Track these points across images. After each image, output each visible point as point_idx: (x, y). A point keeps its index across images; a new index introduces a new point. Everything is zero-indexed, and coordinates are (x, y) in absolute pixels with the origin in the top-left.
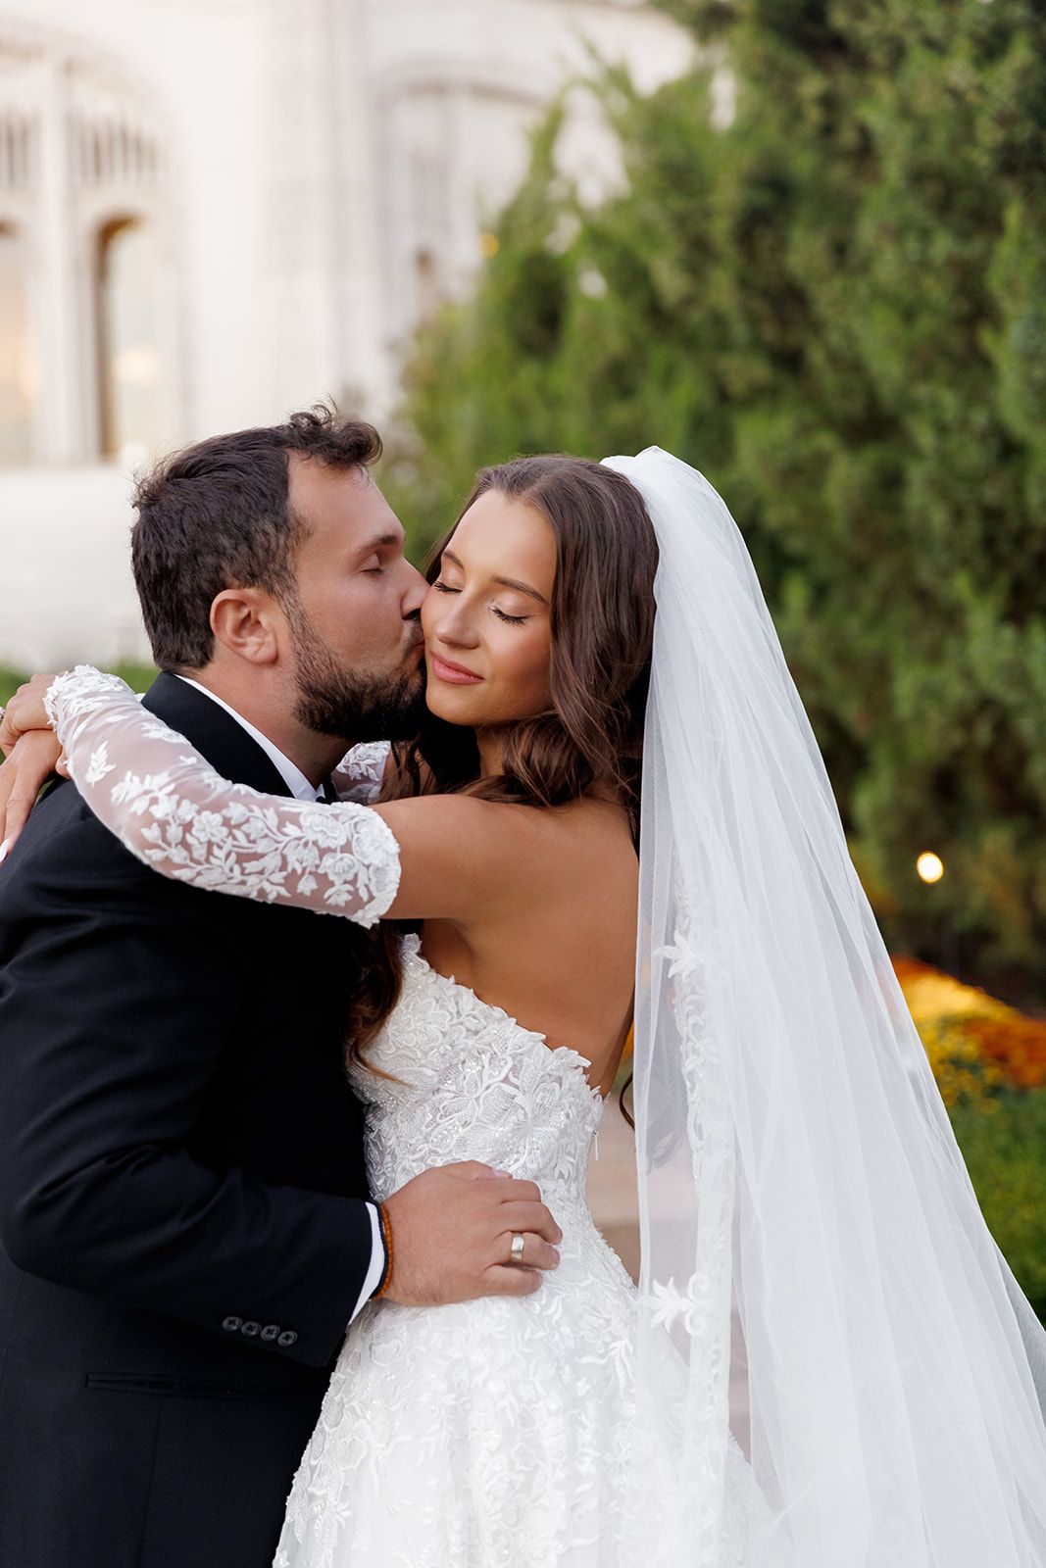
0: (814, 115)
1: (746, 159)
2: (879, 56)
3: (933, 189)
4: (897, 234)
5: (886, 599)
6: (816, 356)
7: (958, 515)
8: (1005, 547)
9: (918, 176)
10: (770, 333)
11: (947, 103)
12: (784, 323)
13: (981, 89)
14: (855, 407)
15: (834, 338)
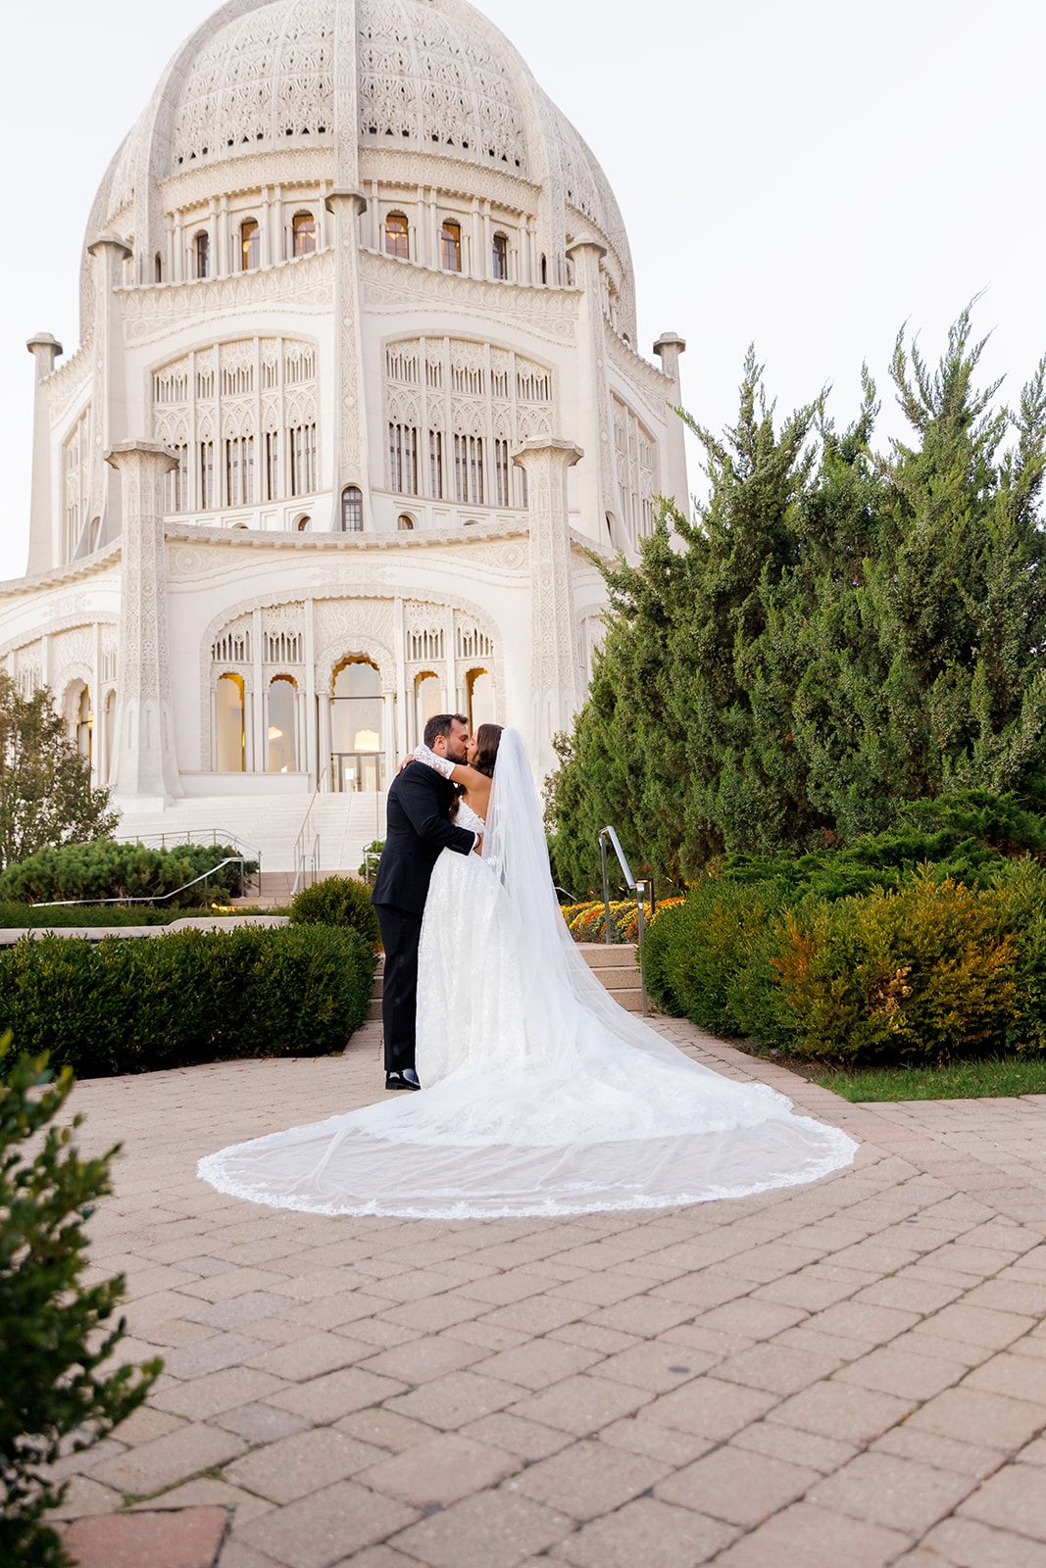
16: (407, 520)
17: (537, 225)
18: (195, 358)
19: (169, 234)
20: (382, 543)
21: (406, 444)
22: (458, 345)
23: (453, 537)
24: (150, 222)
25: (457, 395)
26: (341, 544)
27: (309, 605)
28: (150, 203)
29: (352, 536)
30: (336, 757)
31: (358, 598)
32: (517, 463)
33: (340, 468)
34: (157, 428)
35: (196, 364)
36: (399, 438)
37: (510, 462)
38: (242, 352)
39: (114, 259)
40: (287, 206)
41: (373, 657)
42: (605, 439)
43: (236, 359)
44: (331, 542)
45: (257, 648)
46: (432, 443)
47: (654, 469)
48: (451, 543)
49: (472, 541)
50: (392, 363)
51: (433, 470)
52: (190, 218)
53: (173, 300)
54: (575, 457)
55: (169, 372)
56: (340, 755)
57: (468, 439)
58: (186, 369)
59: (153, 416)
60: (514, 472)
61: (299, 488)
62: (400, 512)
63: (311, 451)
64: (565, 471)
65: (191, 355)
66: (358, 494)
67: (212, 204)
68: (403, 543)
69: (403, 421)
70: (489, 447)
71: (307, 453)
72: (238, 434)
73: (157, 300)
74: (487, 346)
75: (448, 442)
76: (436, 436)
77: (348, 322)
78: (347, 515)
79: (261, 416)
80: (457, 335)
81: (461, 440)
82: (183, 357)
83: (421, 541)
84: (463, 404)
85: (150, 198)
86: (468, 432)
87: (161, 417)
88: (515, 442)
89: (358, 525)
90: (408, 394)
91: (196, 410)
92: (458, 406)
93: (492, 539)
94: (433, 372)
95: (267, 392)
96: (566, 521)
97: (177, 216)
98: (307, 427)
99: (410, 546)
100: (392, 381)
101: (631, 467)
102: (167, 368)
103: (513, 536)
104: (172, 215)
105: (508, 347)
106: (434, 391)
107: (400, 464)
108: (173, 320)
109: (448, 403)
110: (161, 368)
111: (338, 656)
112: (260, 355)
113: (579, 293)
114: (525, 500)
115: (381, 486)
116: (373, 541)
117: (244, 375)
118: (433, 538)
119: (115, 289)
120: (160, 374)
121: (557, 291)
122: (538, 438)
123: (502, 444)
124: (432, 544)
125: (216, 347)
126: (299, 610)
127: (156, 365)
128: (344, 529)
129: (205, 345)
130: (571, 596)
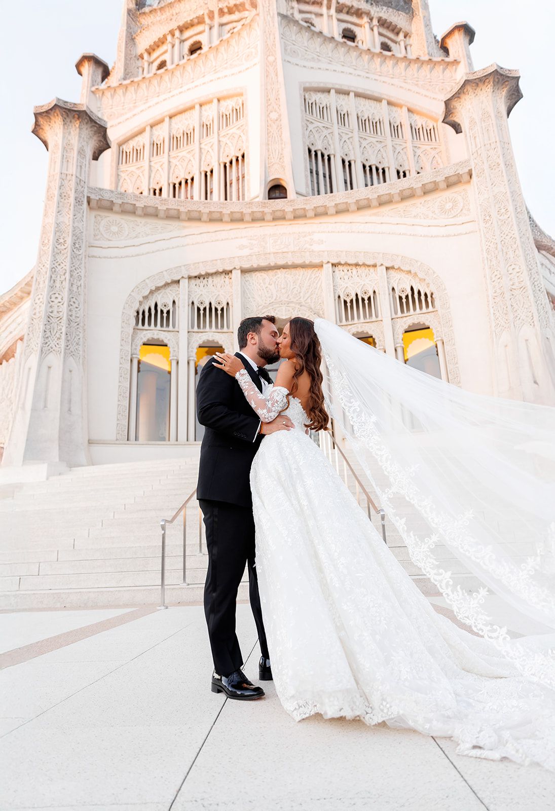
17: (412, 41)
18: (151, 131)
19: (140, 70)
21: (322, 167)
22: (362, 101)
24: (126, 59)
25: (363, 134)
27: (236, 274)
28: (126, 47)
34: (120, 184)
35: (151, 135)
36: (316, 163)
38: (186, 119)
39: (94, 72)
40: (223, 27)
43: (180, 125)
45: (183, 316)
46: (344, 171)
50: (309, 107)
52: (155, 55)
53: (136, 93)
55: (132, 143)
57: (374, 170)
58: (144, 140)
59: (118, 175)
61: (231, 196)
63: (241, 178)
65: (148, 129)
66: (283, 192)
67: (169, 38)
69: (319, 146)
70: (392, 174)
71: (238, 180)
72: (182, 175)
73: (124, 94)
74: (384, 103)
75: (358, 168)
76: (347, 164)
77: (271, 59)
79: (200, 160)
80: (360, 91)
81: (368, 168)
82: (141, 132)
83: (350, 201)
84: (368, 142)
85: (126, 44)
86: (373, 161)
87: (123, 175)
90: (322, 128)
91: (150, 166)
92: (364, 143)
94: (343, 118)
95: (206, 140)
97: (146, 56)
98: (237, 160)
99: (338, 212)
100: (309, 117)
102: (130, 142)
103: (450, 183)
104: (141, 57)
105: (402, 102)
106: (343, 129)
107: (318, 183)
108: (135, 107)
109: (356, 139)
110: (126, 141)
112: (200, 119)
113: (456, 62)
115: (304, 191)
116: (299, 207)
117: (188, 136)
119: (93, 89)
120: (124, 147)
121: (439, 62)
124: (360, 208)
125: (167, 119)
126: (227, 280)
127: (121, 139)
129: (158, 118)
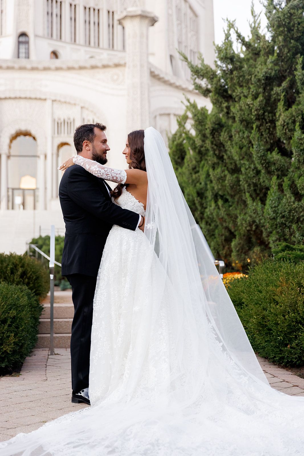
0: (225, 110)
1: (213, 119)
2: (236, 100)
3: (245, 123)
4: (239, 132)
5: (238, 202)
6: (225, 157)
7: (249, 185)
8: (258, 192)
9: (242, 121)
10: (217, 152)
11: (247, 107)
12: (220, 151)
13: (252, 104)
14: (233, 167)
15: (228, 153)
16: (55, 54)
20: (41, 66)
21: (56, 10)
23: (82, 64)
26: (16, 66)
29: (23, 62)
30: (10, 191)
31: (26, 98)
32: (120, 22)
33: (18, 22)
36: (52, 7)
37: (116, 23)
41: (33, 132)
42: (170, 12)
44: (10, 64)
46: (71, 10)
47: (197, 32)
48: (81, 68)
49: (93, 67)
51: (71, 26)
54: (153, 21)
56: (13, 189)
57: (92, 10)
60: (118, 28)
62: (51, 50)
64: (148, 29)
66: (27, 39)
68: (53, 66)
70: (104, 15)
75: (80, 11)
76: (73, 7)
78: (21, 50)
81: (87, 10)
83: (64, 66)
86: (92, 5)
88: (119, 13)
89: (27, 56)
93: (105, 67)
96: (147, 57)
99: (58, 69)
101: (184, 31)
103: (117, 65)
107: (52, 22)
111: (13, 132)
114: (124, 46)
115: (40, 33)
116: (35, 65)
118: (70, 65)
122: (133, 9)
123: (111, 13)
124: (70, 69)
128: (18, 57)
130: (149, 102)
